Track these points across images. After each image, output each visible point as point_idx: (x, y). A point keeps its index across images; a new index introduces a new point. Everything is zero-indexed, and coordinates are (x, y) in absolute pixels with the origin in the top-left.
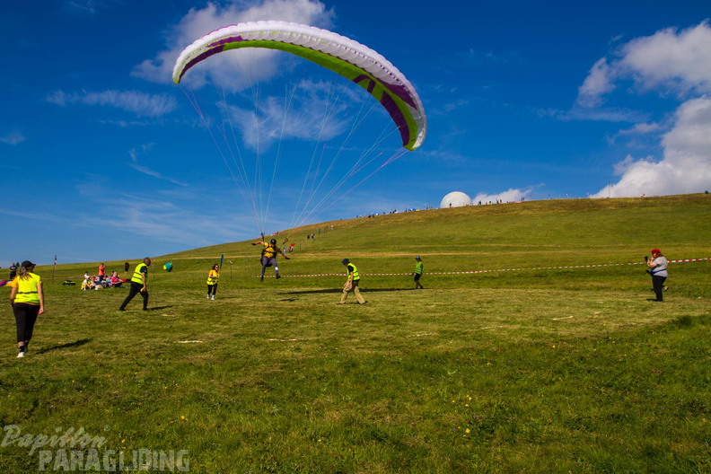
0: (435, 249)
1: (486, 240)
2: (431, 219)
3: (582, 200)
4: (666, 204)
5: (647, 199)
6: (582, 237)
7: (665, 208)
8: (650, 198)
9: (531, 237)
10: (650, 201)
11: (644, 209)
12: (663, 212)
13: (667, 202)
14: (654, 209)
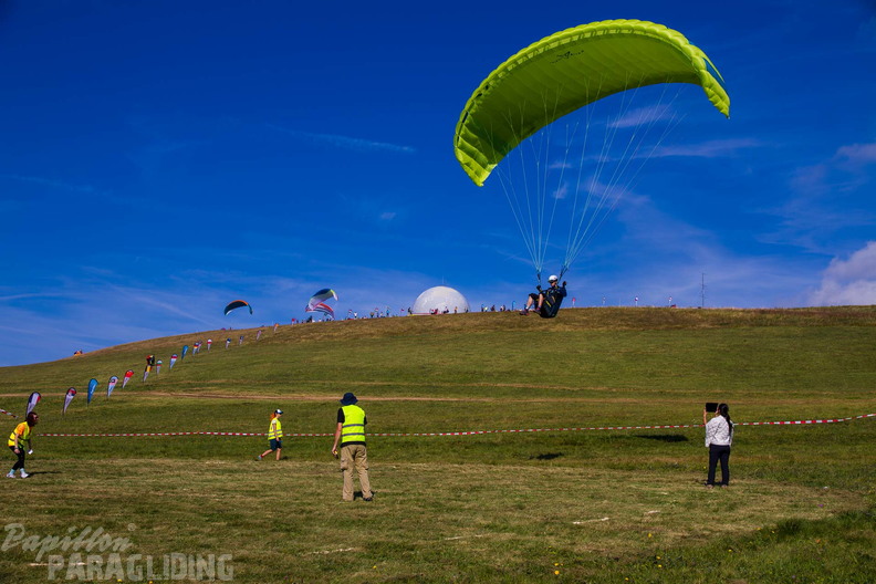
0: (398, 389)
1: (489, 375)
2: (392, 335)
3: (658, 311)
4: (793, 323)
5: (763, 312)
6: (652, 375)
7: (792, 328)
8: (769, 312)
9: (567, 372)
10: (769, 316)
11: (758, 330)
12: (789, 337)
13: (796, 318)
14: (774, 330)
